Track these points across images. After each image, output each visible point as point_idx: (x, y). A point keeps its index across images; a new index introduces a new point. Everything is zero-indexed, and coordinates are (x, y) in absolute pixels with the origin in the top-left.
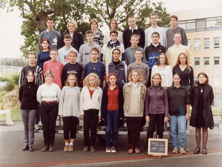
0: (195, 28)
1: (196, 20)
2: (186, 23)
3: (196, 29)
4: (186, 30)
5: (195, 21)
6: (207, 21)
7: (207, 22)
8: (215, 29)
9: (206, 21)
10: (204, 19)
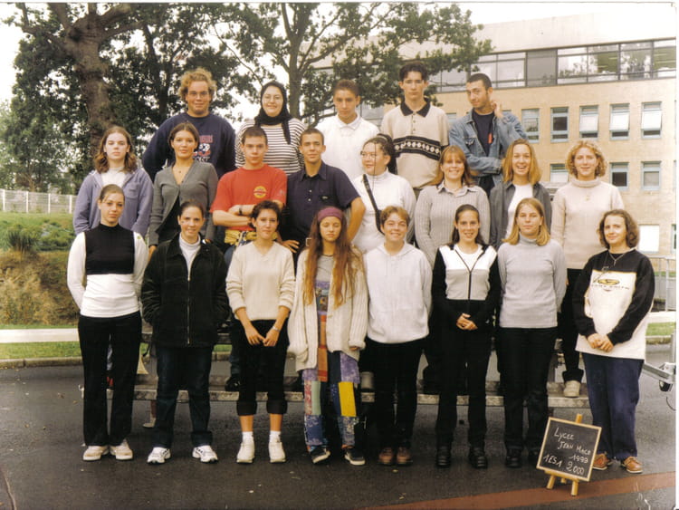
0: (521, 76)
1: (527, 51)
2: (497, 61)
3: (526, 80)
4: (497, 82)
5: (523, 55)
6: (562, 56)
7: (560, 59)
8: (583, 80)
9: (557, 57)
10: (553, 51)
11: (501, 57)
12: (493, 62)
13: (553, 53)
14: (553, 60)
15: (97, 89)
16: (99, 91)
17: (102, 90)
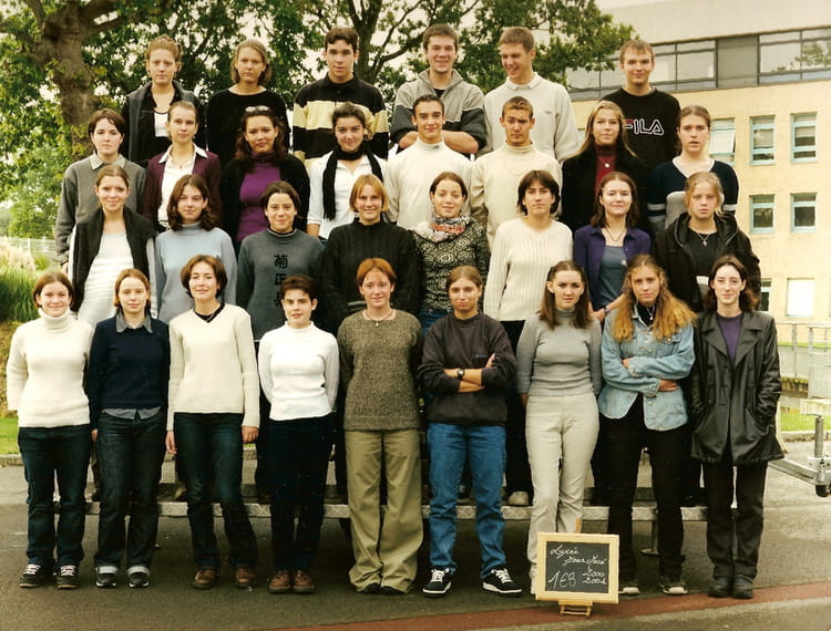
0: (711, 74)
1: (717, 40)
2: (677, 53)
3: (717, 78)
4: (677, 83)
5: (712, 44)
6: (764, 44)
7: (763, 49)
8: (797, 77)
9: (759, 46)
10: (753, 38)
11: (681, 48)
12: (672, 54)
13: (754, 41)
14: (753, 51)
15: (82, 103)
16: (85, 106)
17: (88, 104)
